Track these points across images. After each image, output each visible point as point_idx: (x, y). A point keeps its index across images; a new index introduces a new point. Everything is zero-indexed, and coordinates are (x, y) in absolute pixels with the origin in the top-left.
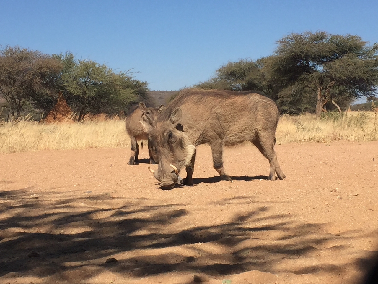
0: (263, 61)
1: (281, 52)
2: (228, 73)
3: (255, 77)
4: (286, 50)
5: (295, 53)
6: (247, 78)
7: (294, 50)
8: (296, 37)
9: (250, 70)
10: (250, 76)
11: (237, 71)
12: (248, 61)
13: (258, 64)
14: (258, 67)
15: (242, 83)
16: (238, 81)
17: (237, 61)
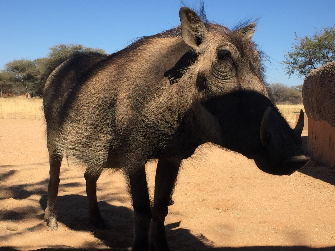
0: (38, 61)
1: (52, 56)
2: (13, 67)
3: (33, 71)
4: (55, 55)
5: (62, 57)
6: (27, 72)
7: (61, 55)
8: (62, 46)
9: (29, 66)
10: (29, 71)
11: (20, 66)
12: (28, 60)
13: (35, 63)
14: (35, 65)
15: (23, 75)
16: (20, 73)
17: (20, 59)
